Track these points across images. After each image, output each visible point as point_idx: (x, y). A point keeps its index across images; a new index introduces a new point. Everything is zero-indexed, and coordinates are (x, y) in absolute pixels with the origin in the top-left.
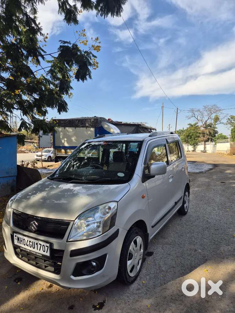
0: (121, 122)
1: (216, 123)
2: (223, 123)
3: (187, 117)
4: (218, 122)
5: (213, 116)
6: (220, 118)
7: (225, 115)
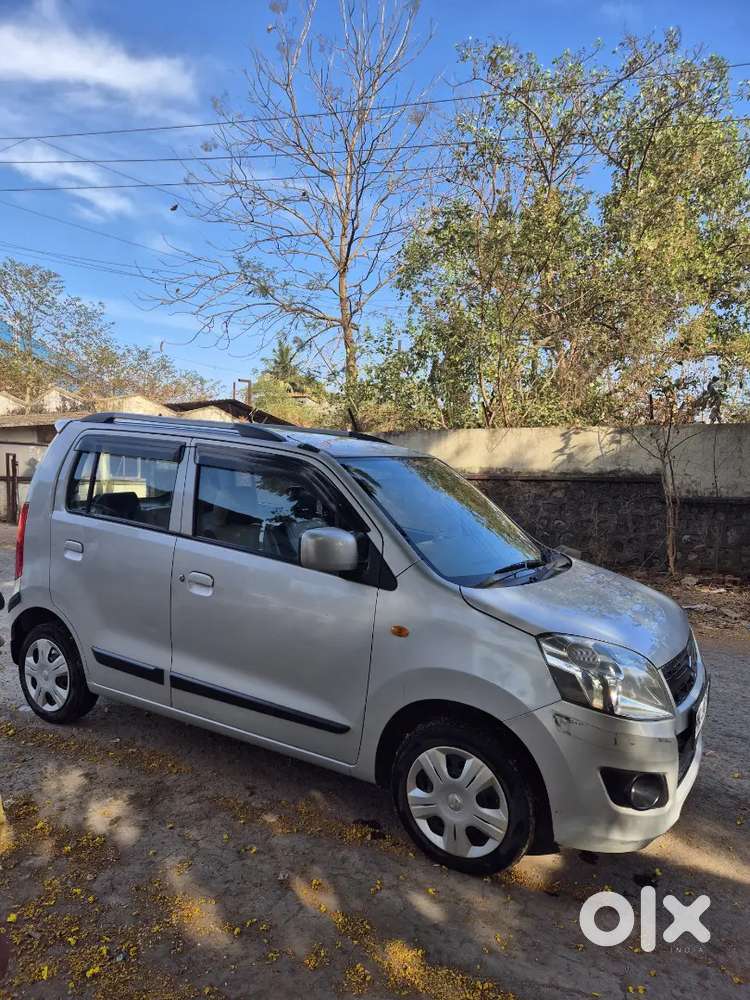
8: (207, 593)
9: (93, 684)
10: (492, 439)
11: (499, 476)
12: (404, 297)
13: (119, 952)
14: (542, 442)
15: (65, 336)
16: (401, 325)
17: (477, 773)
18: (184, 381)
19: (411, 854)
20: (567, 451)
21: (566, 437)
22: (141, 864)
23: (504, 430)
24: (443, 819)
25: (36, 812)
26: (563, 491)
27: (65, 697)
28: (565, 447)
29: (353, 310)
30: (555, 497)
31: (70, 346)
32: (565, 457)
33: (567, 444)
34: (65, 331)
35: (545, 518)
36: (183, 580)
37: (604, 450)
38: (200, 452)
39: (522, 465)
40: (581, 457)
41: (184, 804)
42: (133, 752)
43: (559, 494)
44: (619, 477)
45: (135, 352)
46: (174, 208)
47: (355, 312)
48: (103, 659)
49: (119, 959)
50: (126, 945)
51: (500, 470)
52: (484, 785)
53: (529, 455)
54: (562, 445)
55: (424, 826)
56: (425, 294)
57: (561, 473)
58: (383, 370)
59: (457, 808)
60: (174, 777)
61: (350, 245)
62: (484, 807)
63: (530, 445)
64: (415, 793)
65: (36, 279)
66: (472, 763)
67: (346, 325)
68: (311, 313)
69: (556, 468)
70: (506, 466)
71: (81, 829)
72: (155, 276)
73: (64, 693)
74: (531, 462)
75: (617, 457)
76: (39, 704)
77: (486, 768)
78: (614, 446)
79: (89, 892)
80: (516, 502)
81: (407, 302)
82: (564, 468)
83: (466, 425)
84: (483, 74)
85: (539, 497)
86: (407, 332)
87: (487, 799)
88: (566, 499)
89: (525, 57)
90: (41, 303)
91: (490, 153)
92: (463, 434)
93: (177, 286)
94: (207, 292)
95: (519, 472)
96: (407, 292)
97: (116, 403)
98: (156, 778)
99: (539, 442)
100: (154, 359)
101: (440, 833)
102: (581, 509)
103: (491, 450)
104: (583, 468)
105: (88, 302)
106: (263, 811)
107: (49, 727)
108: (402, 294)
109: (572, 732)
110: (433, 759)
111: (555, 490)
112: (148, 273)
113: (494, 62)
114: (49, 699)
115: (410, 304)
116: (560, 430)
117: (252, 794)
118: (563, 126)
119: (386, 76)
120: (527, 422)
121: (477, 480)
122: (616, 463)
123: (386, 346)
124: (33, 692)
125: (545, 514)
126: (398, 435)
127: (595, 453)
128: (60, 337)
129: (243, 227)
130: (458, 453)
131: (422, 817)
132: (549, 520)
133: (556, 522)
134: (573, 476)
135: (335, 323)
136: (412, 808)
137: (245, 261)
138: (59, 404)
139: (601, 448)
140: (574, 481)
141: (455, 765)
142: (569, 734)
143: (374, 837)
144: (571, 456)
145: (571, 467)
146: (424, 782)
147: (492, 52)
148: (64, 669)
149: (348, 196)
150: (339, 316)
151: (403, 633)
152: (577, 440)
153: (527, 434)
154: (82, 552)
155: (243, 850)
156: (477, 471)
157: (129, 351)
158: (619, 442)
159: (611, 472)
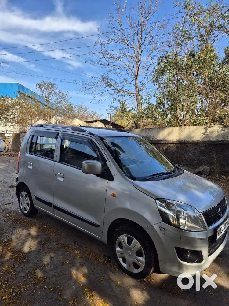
8: (62, 180)
9: (35, 206)
10: (180, 130)
11: (182, 142)
12: (155, 85)
13: (15, 292)
14: (197, 131)
15: (58, 102)
16: (152, 94)
17: (136, 245)
18: (92, 114)
19: (117, 269)
20: (206, 134)
21: (206, 129)
22: (33, 263)
23: (184, 127)
24: (126, 259)
25: (11, 244)
26: (204, 147)
27: (29, 209)
28: (205, 132)
29: (139, 90)
30: (201, 149)
31: (60, 105)
32: (205, 136)
33: (206, 131)
34: (58, 101)
35: (198, 156)
36: (56, 175)
37: (219, 133)
38: (62, 135)
39: (190, 138)
40: (210, 135)
41: (53, 245)
42: (45, 227)
43: (203, 148)
44: (224, 143)
45: (78, 106)
46: (86, 62)
47: (140, 91)
48: (37, 199)
49: (14, 294)
50: (18, 290)
51: (183, 140)
52: (138, 249)
53: (193, 135)
54: (204, 132)
55: (120, 260)
56: (162, 84)
57: (204, 141)
58: (147, 109)
59: (130, 256)
60: (54, 236)
61: (138, 69)
62: (138, 256)
63: (193, 132)
64: (118, 249)
65: (50, 86)
66: (135, 241)
67: (137, 95)
68: (126, 92)
69: (202, 140)
70: (185, 139)
71: (21, 251)
72: (80, 83)
73: (28, 208)
74: (193, 137)
75: (224, 135)
76: (23, 211)
77: (139, 243)
78: (223, 132)
79: (15, 271)
80: (188, 151)
81: (157, 86)
82: (205, 140)
83: (173, 126)
84: (182, 10)
85: (195, 149)
86: (155, 96)
87: (139, 254)
88: (205, 150)
89: (197, 4)
90: (51, 92)
91: (186, 36)
92: (171, 128)
93: (86, 86)
94: (95, 87)
95: (189, 141)
96: (156, 83)
97: (71, 121)
98: (48, 236)
99: (196, 131)
100: (83, 108)
101: (126, 263)
102: (211, 153)
103: (180, 134)
104: (211, 139)
105: (65, 92)
106: (76, 249)
107: (25, 217)
108: (155, 84)
109: (165, 233)
110: (123, 238)
111: (202, 147)
112: (78, 82)
113: (186, 6)
114: (25, 209)
115: (157, 87)
116: (203, 127)
117: (74, 243)
118: (211, 25)
119: (150, 15)
120: (194, 124)
121: (175, 144)
122: (223, 138)
123: (148, 101)
124: (21, 207)
125: (198, 155)
126: (150, 129)
127: (216, 134)
128: (57, 102)
129: (106, 66)
130: (169, 134)
131: (120, 257)
132: (199, 157)
133: (202, 158)
134: (208, 142)
135: (134, 95)
136: (117, 254)
137: (103, 77)
138: (55, 122)
139: (218, 133)
140: (208, 144)
141: (130, 241)
142: (165, 234)
143: (108, 261)
144: (207, 135)
145: (208, 139)
146: (121, 246)
147: (185, 3)
148: (29, 201)
149: (138, 54)
150: (135, 92)
151: (115, 195)
152: (209, 130)
153: (192, 128)
154: (32, 166)
155: (64, 262)
156: (175, 141)
157: (76, 106)
158: (224, 130)
159: (221, 141)
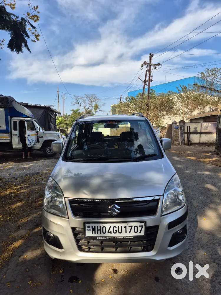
0: (28, 104)
1: (96, 111)
2: (101, 111)
3: (72, 103)
4: (98, 110)
5: (94, 104)
6: (99, 106)
7: (102, 104)
138: (209, 110)
